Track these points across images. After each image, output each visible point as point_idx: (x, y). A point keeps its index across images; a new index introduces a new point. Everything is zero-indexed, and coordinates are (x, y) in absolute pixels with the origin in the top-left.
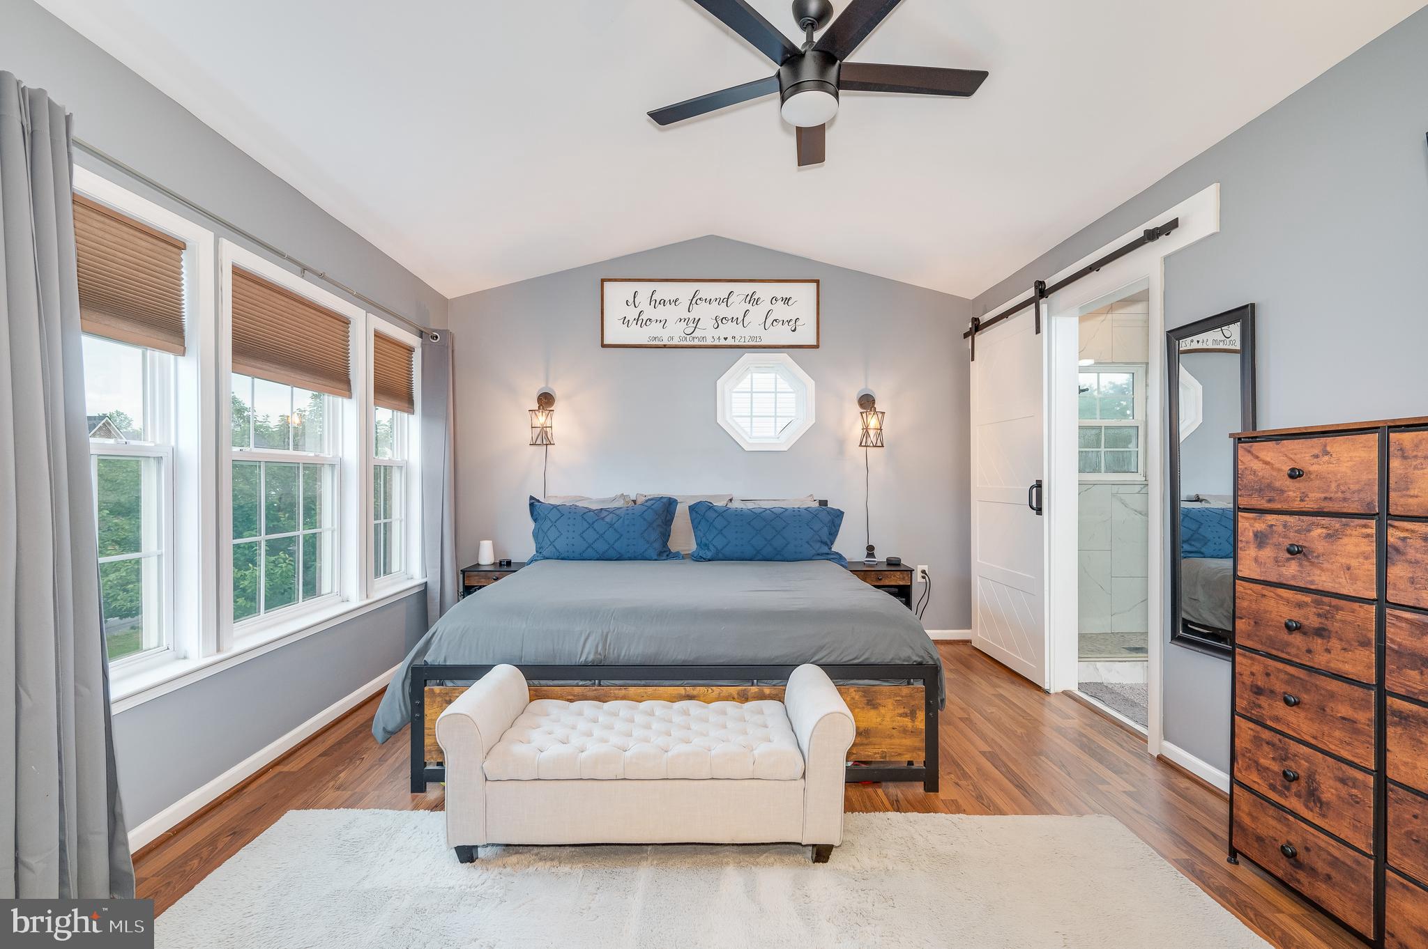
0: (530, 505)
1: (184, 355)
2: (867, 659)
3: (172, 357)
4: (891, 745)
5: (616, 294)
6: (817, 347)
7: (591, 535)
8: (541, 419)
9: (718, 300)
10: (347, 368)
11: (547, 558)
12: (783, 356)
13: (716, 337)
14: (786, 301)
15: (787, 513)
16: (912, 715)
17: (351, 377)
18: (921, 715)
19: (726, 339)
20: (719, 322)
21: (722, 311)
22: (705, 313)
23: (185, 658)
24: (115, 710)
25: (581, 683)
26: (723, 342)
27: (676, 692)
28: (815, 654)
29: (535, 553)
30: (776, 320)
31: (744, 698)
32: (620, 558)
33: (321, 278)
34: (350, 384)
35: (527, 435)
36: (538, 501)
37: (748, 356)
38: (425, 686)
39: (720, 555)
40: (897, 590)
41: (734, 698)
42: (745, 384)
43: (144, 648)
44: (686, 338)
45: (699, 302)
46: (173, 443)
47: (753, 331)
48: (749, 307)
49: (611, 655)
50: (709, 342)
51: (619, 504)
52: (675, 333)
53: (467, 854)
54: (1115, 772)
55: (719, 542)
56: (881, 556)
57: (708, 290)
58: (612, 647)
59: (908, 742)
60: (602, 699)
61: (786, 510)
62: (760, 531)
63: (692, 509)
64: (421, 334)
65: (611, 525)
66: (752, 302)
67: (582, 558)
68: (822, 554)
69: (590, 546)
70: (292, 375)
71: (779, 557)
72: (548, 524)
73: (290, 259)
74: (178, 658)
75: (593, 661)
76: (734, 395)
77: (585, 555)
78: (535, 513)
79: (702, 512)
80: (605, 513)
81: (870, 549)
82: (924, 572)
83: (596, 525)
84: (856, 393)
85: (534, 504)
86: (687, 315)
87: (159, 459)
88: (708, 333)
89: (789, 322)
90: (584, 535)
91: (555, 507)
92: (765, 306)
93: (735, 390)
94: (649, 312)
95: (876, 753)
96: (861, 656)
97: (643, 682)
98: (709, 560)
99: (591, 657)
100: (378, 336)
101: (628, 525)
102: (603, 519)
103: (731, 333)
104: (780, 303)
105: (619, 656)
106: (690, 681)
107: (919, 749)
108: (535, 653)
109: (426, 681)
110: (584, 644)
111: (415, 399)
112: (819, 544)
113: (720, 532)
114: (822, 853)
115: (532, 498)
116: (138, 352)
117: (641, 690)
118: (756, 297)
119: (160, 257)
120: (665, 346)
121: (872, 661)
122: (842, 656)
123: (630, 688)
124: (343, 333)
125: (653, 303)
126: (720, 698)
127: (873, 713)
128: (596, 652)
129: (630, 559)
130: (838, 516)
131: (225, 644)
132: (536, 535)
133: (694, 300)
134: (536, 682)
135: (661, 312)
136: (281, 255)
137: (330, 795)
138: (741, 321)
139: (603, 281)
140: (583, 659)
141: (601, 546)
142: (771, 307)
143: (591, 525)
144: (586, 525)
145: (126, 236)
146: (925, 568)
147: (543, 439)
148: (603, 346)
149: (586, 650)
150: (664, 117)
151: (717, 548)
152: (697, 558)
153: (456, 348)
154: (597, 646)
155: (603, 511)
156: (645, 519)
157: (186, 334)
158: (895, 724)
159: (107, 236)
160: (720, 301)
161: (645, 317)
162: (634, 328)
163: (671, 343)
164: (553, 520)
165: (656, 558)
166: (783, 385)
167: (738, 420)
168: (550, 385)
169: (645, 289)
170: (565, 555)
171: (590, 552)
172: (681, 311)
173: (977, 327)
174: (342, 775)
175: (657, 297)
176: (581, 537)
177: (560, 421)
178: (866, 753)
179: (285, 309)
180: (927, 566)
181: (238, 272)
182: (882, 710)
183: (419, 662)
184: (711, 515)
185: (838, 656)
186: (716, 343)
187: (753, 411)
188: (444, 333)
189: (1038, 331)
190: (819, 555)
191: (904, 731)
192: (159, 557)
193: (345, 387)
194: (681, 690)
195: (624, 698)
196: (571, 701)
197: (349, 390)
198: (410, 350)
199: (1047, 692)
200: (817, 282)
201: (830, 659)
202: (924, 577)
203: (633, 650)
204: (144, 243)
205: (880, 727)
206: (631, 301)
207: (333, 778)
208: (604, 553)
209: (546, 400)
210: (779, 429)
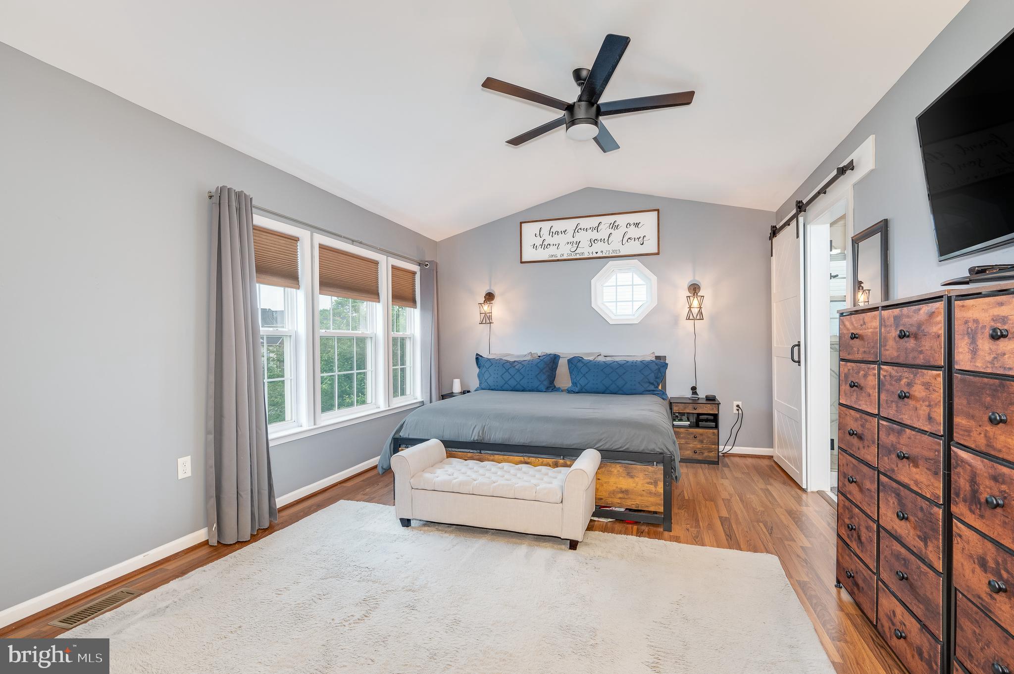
0: (476, 358)
1: (299, 289)
2: (628, 448)
3: (295, 290)
4: (642, 500)
5: (529, 230)
6: (658, 254)
7: (507, 376)
8: (486, 308)
9: (591, 229)
10: (377, 287)
11: (484, 389)
12: (635, 262)
13: (591, 252)
14: (637, 225)
15: (628, 364)
16: (655, 483)
17: (380, 292)
18: (661, 485)
19: (597, 253)
20: (593, 242)
21: (594, 235)
22: (584, 237)
23: (301, 426)
24: (271, 445)
25: (471, 451)
26: (595, 255)
27: (519, 460)
28: (596, 444)
29: (478, 386)
30: (630, 238)
31: (556, 465)
32: (524, 390)
33: (361, 244)
34: (379, 295)
35: (478, 318)
36: (481, 356)
37: (612, 263)
38: (400, 447)
39: (584, 390)
40: (713, 417)
41: (550, 465)
42: (612, 281)
43: (286, 420)
44: (571, 254)
45: (579, 231)
46: (296, 329)
47: (615, 246)
48: (612, 231)
49: (486, 438)
50: (586, 256)
51: (528, 358)
52: (565, 251)
53: (406, 523)
54: (805, 536)
55: (583, 382)
56: (702, 394)
57: (585, 223)
58: (487, 433)
59: (652, 499)
60: (481, 460)
61: (628, 362)
62: (609, 375)
63: (570, 361)
64: (420, 265)
65: (518, 371)
66: (613, 228)
67: (502, 389)
68: (649, 391)
69: (518, 383)
70: (349, 293)
71: (621, 392)
72: (484, 370)
73: (344, 237)
74: (299, 426)
75: (477, 440)
76: (604, 288)
77: (504, 388)
78: (479, 363)
79: (575, 363)
80: (516, 363)
81: (694, 389)
82: (738, 406)
83: (509, 371)
84: (687, 283)
85: (478, 358)
86: (572, 240)
87: (290, 336)
88: (585, 250)
89: (638, 239)
90: (503, 376)
91: (489, 360)
92: (623, 229)
93: (605, 285)
94: (549, 240)
95: (632, 504)
96: (624, 446)
97: (502, 453)
98: (577, 393)
99: (476, 438)
100: (394, 267)
101: (528, 371)
102: (514, 367)
103: (600, 249)
104: (633, 227)
105: (490, 438)
106: (527, 454)
107: (659, 505)
108: (449, 436)
109: (400, 445)
110: (473, 431)
111: (417, 300)
112: (648, 384)
113: (584, 375)
114: (574, 545)
115: (477, 354)
116: (282, 289)
117: (501, 457)
118: (616, 224)
119: (289, 246)
120: (558, 260)
121: (631, 450)
122: (613, 446)
123: (496, 456)
124: (375, 269)
125: (551, 234)
126: (542, 464)
127: (630, 480)
128: (479, 435)
129: (530, 391)
130: (664, 366)
131: (318, 422)
132: (480, 376)
133: (577, 230)
134: (450, 449)
135: (556, 239)
136: (340, 236)
137: (360, 496)
138: (607, 240)
139: (521, 223)
140: (472, 439)
141: (512, 383)
142: (626, 230)
143: (507, 370)
144: (504, 370)
145: (275, 240)
146: (740, 403)
147: (487, 319)
148: (522, 262)
149: (474, 434)
150: (517, 141)
151: (581, 386)
152: (569, 391)
153: (438, 270)
154: (479, 433)
155: (516, 362)
156: (538, 367)
157: (300, 279)
158: (644, 488)
159: (268, 241)
160: (593, 229)
161: (546, 243)
162: (540, 250)
163: (562, 258)
164: (487, 367)
165: (545, 390)
166: (637, 280)
167: (607, 304)
168: (492, 288)
169: (546, 225)
170: (493, 388)
171: (506, 386)
172: (568, 237)
173: (775, 232)
174: (367, 490)
175: (553, 230)
176: (502, 377)
177: (497, 309)
178: (627, 504)
179: (344, 261)
180: (741, 402)
181: (322, 247)
182: (637, 479)
183: (397, 436)
184: (580, 365)
185: (611, 445)
186: (591, 256)
187: (618, 298)
188: (433, 263)
189: (798, 237)
190: (647, 391)
191: (650, 493)
192: (291, 380)
193: (376, 297)
194: (522, 459)
195: (493, 461)
196: (466, 460)
197: (379, 298)
198: (414, 273)
199: (804, 491)
200: (658, 210)
201: (606, 447)
202: (738, 410)
203: (497, 436)
204: (282, 241)
205: (635, 489)
206: (538, 234)
207: (363, 491)
208: (515, 386)
209: (490, 297)
210: (635, 310)
